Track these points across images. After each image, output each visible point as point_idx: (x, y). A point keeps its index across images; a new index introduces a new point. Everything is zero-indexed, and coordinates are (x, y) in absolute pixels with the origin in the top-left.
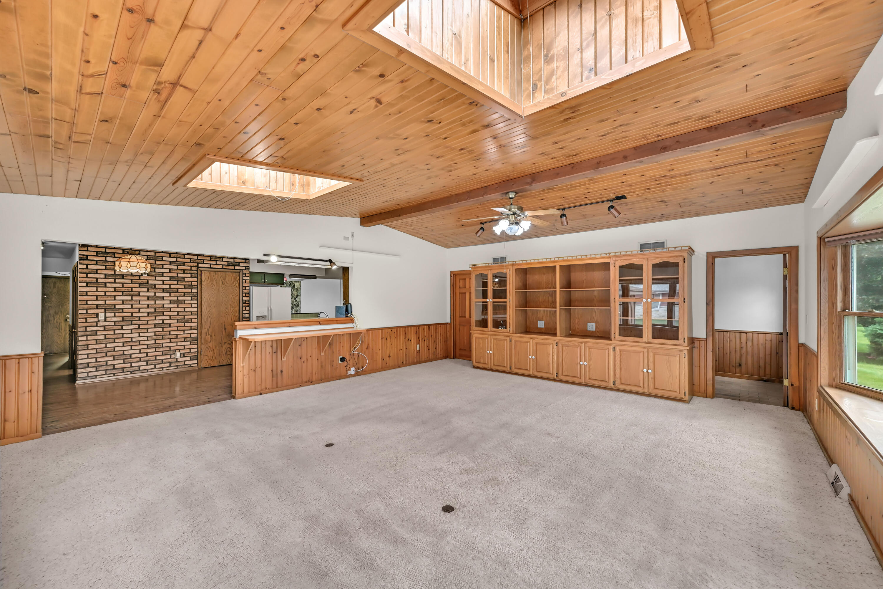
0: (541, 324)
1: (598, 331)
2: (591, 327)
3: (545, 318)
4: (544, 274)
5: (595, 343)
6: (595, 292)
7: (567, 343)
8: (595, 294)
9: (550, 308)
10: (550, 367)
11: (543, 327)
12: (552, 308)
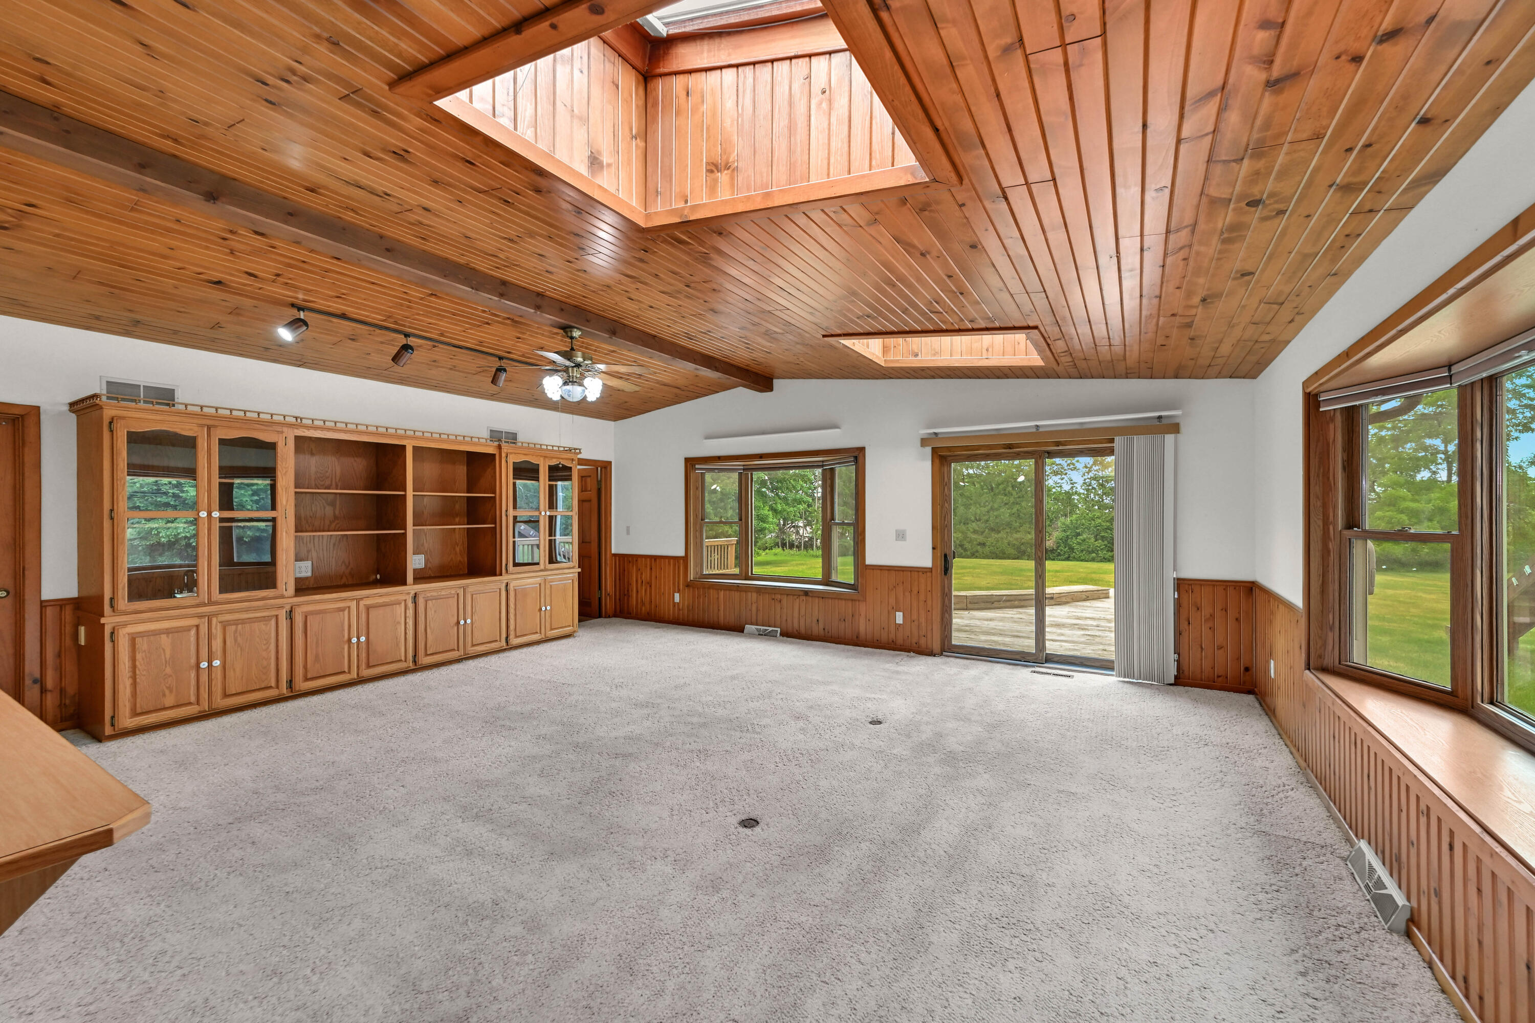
0: (303, 569)
1: (430, 568)
2: (417, 561)
3: (314, 554)
4: (312, 454)
5: (480, 583)
6: (425, 499)
7: (435, 594)
8: (425, 503)
9: (329, 531)
10: (400, 649)
11: (309, 574)
12: (335, 531)
